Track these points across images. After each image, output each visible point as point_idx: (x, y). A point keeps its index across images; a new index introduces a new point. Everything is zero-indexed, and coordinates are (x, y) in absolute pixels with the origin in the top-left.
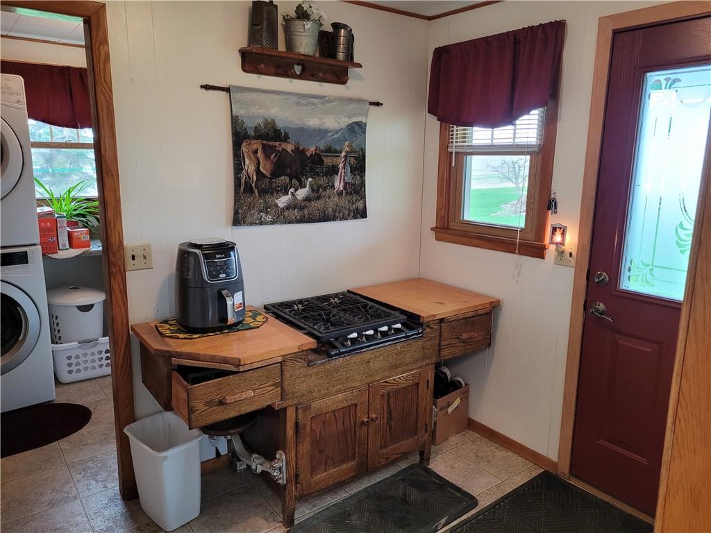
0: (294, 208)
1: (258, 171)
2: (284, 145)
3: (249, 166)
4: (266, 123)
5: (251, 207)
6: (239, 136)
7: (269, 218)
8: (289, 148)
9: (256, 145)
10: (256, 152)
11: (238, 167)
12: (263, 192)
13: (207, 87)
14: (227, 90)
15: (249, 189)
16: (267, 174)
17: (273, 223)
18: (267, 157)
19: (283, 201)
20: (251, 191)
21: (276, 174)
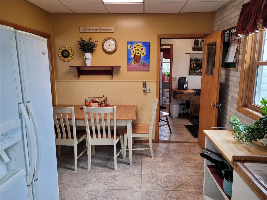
0: (200, 73)
1: (194, 66)
2: (199, 62)
3: (192, 66)
4: (196, 58)
5: (192, 72)
6: (191, 61)
7: (195, 74)
8: (200, 62)
9: (194, 62)
10: (194, 63)
11: (190, 66)
12: (194, 70)
13: (186, 54)
14: (189, 54)
15: (192, 69)
16: (195, 67)
17: (196, 75)
18: (196, 64)
19: (198, 71)
20: (192, 70)
21: (197, 67)
